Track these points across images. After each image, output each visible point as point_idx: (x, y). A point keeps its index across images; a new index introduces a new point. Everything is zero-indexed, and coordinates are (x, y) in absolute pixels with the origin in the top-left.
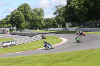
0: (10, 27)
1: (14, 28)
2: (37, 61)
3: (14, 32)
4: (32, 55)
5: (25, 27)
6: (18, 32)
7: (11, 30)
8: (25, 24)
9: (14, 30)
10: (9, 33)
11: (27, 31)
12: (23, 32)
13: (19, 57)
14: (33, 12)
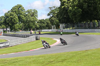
0: (3, 28)
1: (8, 29)
2: (30, 62)
3: (8, 33)
5: (19, 28)
6: (12, 33)
7: (4, 31)
8: (18, 25)
9: (8, 31)
10: (2, 34)
11: (21, 32)
12: (17, 33)
13: (13, 58)
14: (27, 13)
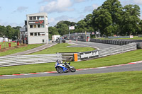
0: (91, 31)
1: (97, 33)
2: (129, 81)
3: (96, 38)
4: (122, 72)
5: (113, 32)
6: (103, 38)
7: (92, 36)
8: (112, 26)
9: (97, 35)
10: (89, 39)
11: (115, 38)
12: (110, 38)
13: (104, 74)
14: (124, 10)
